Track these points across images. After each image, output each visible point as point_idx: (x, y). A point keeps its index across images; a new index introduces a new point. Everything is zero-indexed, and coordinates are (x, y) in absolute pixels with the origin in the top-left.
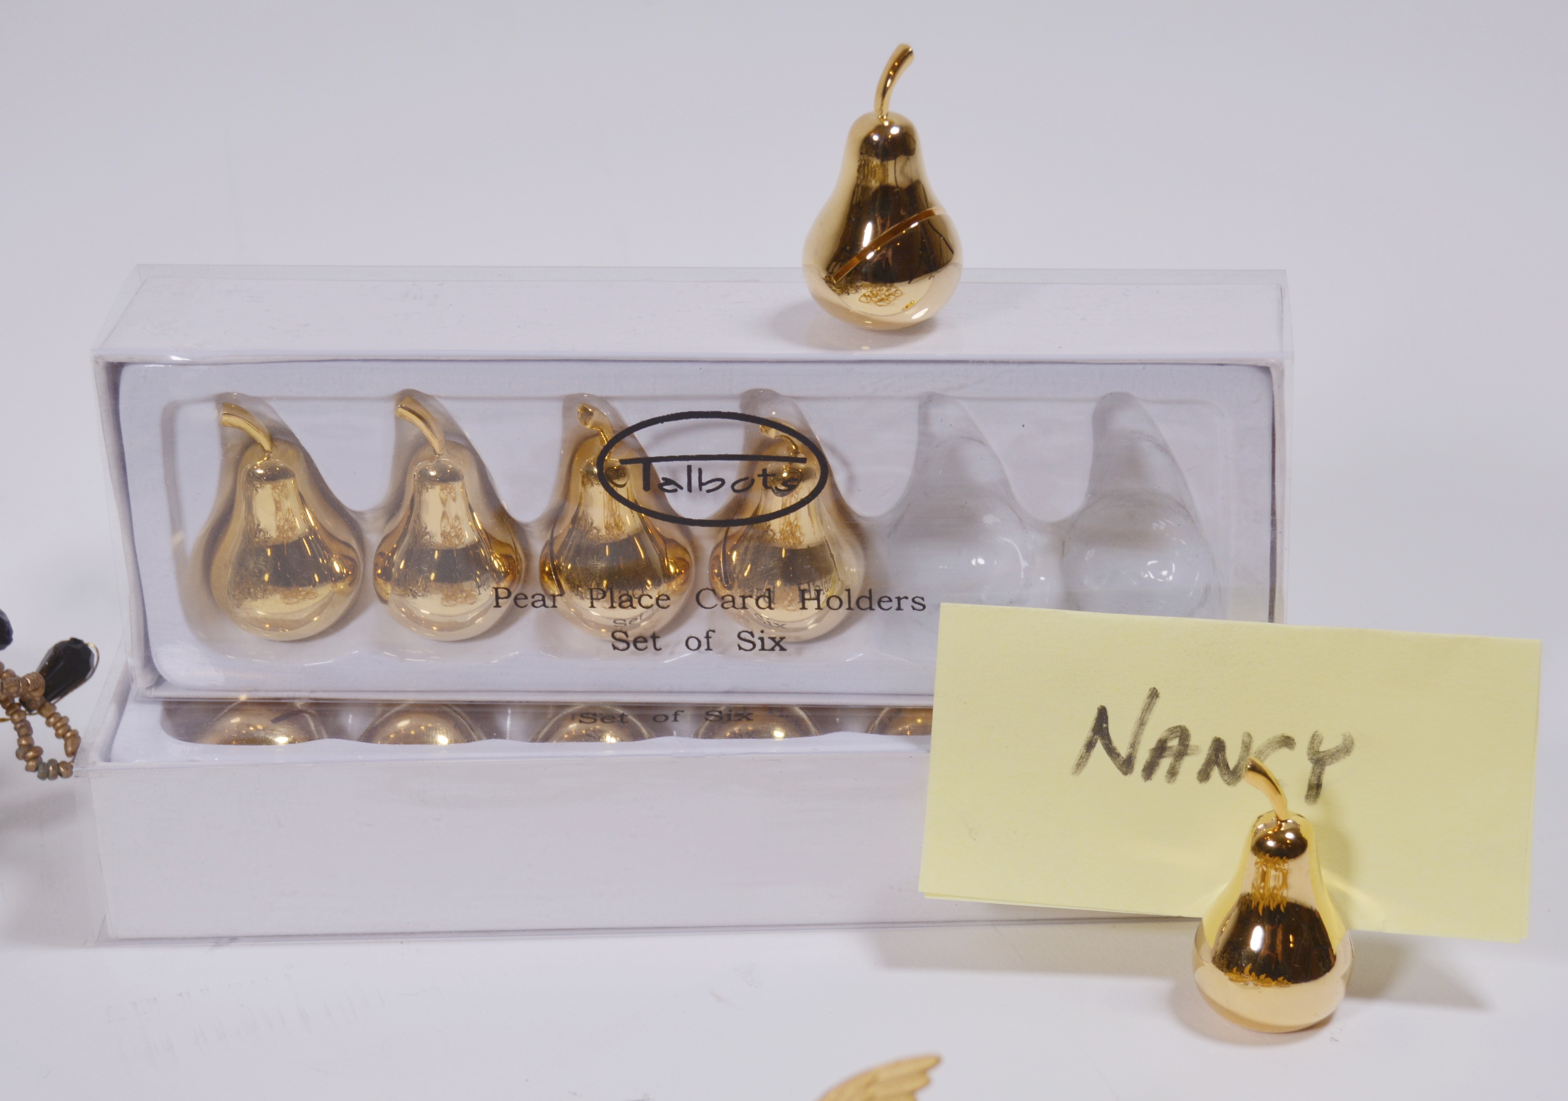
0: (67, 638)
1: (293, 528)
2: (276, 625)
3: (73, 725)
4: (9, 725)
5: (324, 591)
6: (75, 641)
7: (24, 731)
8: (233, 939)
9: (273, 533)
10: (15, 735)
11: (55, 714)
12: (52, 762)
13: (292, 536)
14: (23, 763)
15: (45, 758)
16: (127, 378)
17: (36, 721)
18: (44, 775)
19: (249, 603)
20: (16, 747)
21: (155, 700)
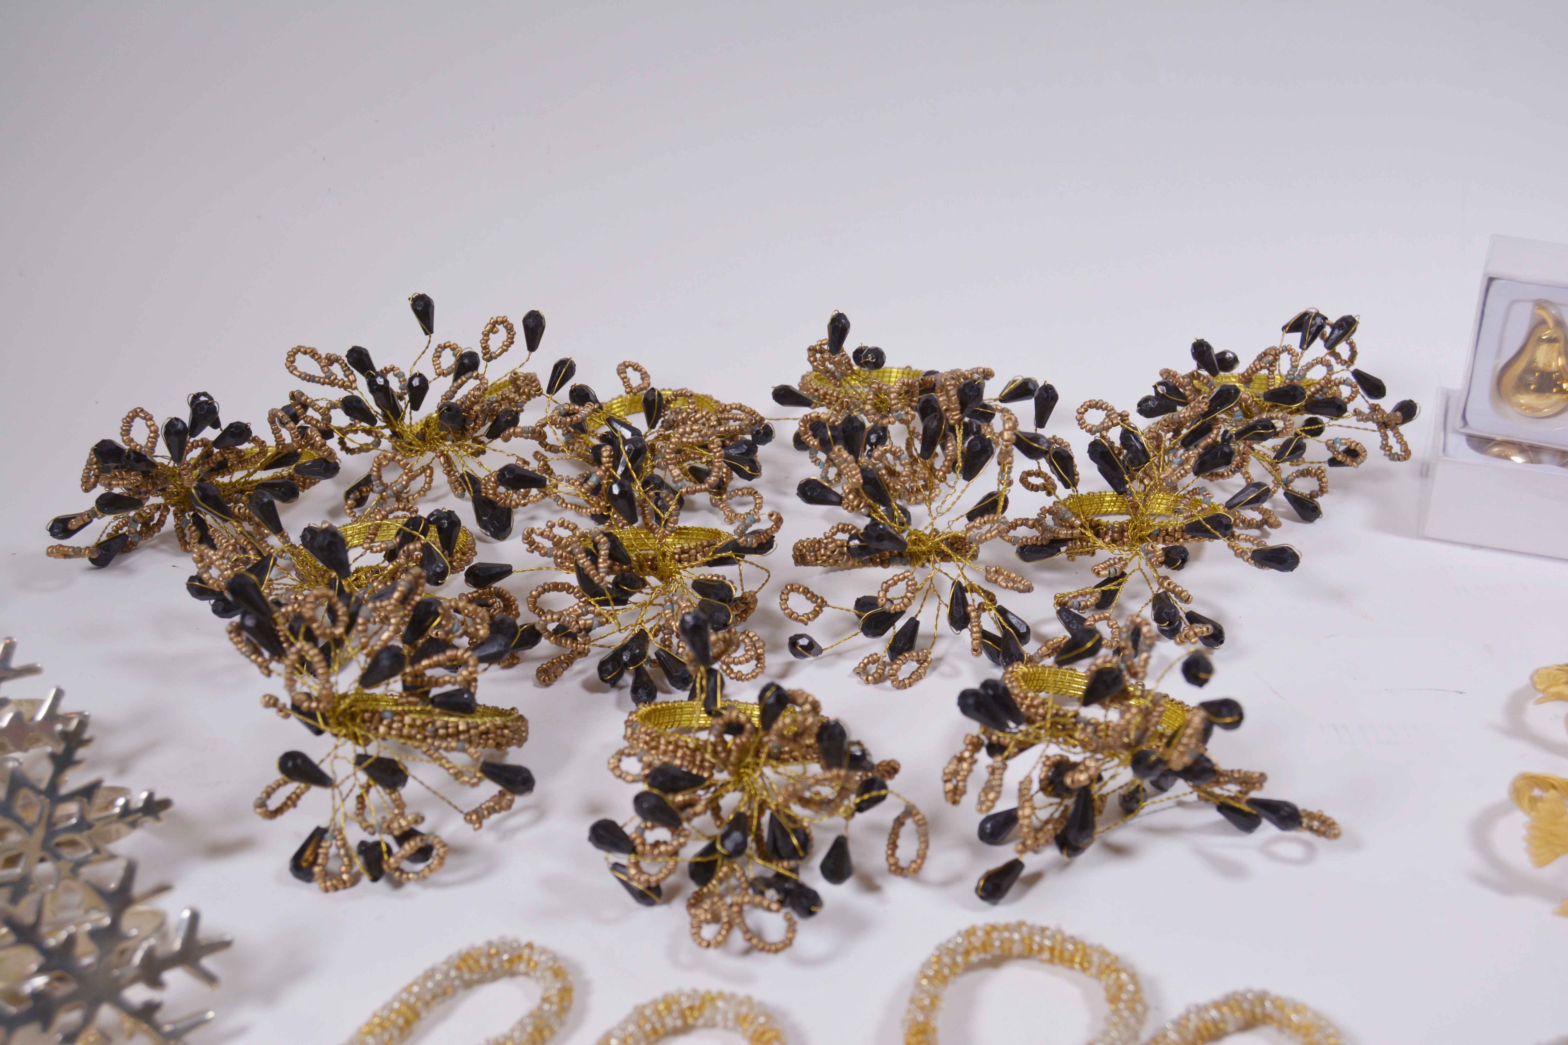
0: (1407, 399)
1: (1550, 366)
2: (1529, 408)
3: (1405, 438)
4: (1378, 434)
5: (1556, 398)
6: (1411, 401)
7: (1385, 437)
8: (1481, 547)
9: (1541, 365)
10: (1380, 439)
11: (1398, 432)
12: (1396, 453)
13: (1550, 370)
14: (1383, 452)
15: (1393, 451)
16: (1495, 286)
17: (1390, 433)
18: (1393, 459)
19: (1519, 396)
20: (1380, 444)
21: (1462, 433)
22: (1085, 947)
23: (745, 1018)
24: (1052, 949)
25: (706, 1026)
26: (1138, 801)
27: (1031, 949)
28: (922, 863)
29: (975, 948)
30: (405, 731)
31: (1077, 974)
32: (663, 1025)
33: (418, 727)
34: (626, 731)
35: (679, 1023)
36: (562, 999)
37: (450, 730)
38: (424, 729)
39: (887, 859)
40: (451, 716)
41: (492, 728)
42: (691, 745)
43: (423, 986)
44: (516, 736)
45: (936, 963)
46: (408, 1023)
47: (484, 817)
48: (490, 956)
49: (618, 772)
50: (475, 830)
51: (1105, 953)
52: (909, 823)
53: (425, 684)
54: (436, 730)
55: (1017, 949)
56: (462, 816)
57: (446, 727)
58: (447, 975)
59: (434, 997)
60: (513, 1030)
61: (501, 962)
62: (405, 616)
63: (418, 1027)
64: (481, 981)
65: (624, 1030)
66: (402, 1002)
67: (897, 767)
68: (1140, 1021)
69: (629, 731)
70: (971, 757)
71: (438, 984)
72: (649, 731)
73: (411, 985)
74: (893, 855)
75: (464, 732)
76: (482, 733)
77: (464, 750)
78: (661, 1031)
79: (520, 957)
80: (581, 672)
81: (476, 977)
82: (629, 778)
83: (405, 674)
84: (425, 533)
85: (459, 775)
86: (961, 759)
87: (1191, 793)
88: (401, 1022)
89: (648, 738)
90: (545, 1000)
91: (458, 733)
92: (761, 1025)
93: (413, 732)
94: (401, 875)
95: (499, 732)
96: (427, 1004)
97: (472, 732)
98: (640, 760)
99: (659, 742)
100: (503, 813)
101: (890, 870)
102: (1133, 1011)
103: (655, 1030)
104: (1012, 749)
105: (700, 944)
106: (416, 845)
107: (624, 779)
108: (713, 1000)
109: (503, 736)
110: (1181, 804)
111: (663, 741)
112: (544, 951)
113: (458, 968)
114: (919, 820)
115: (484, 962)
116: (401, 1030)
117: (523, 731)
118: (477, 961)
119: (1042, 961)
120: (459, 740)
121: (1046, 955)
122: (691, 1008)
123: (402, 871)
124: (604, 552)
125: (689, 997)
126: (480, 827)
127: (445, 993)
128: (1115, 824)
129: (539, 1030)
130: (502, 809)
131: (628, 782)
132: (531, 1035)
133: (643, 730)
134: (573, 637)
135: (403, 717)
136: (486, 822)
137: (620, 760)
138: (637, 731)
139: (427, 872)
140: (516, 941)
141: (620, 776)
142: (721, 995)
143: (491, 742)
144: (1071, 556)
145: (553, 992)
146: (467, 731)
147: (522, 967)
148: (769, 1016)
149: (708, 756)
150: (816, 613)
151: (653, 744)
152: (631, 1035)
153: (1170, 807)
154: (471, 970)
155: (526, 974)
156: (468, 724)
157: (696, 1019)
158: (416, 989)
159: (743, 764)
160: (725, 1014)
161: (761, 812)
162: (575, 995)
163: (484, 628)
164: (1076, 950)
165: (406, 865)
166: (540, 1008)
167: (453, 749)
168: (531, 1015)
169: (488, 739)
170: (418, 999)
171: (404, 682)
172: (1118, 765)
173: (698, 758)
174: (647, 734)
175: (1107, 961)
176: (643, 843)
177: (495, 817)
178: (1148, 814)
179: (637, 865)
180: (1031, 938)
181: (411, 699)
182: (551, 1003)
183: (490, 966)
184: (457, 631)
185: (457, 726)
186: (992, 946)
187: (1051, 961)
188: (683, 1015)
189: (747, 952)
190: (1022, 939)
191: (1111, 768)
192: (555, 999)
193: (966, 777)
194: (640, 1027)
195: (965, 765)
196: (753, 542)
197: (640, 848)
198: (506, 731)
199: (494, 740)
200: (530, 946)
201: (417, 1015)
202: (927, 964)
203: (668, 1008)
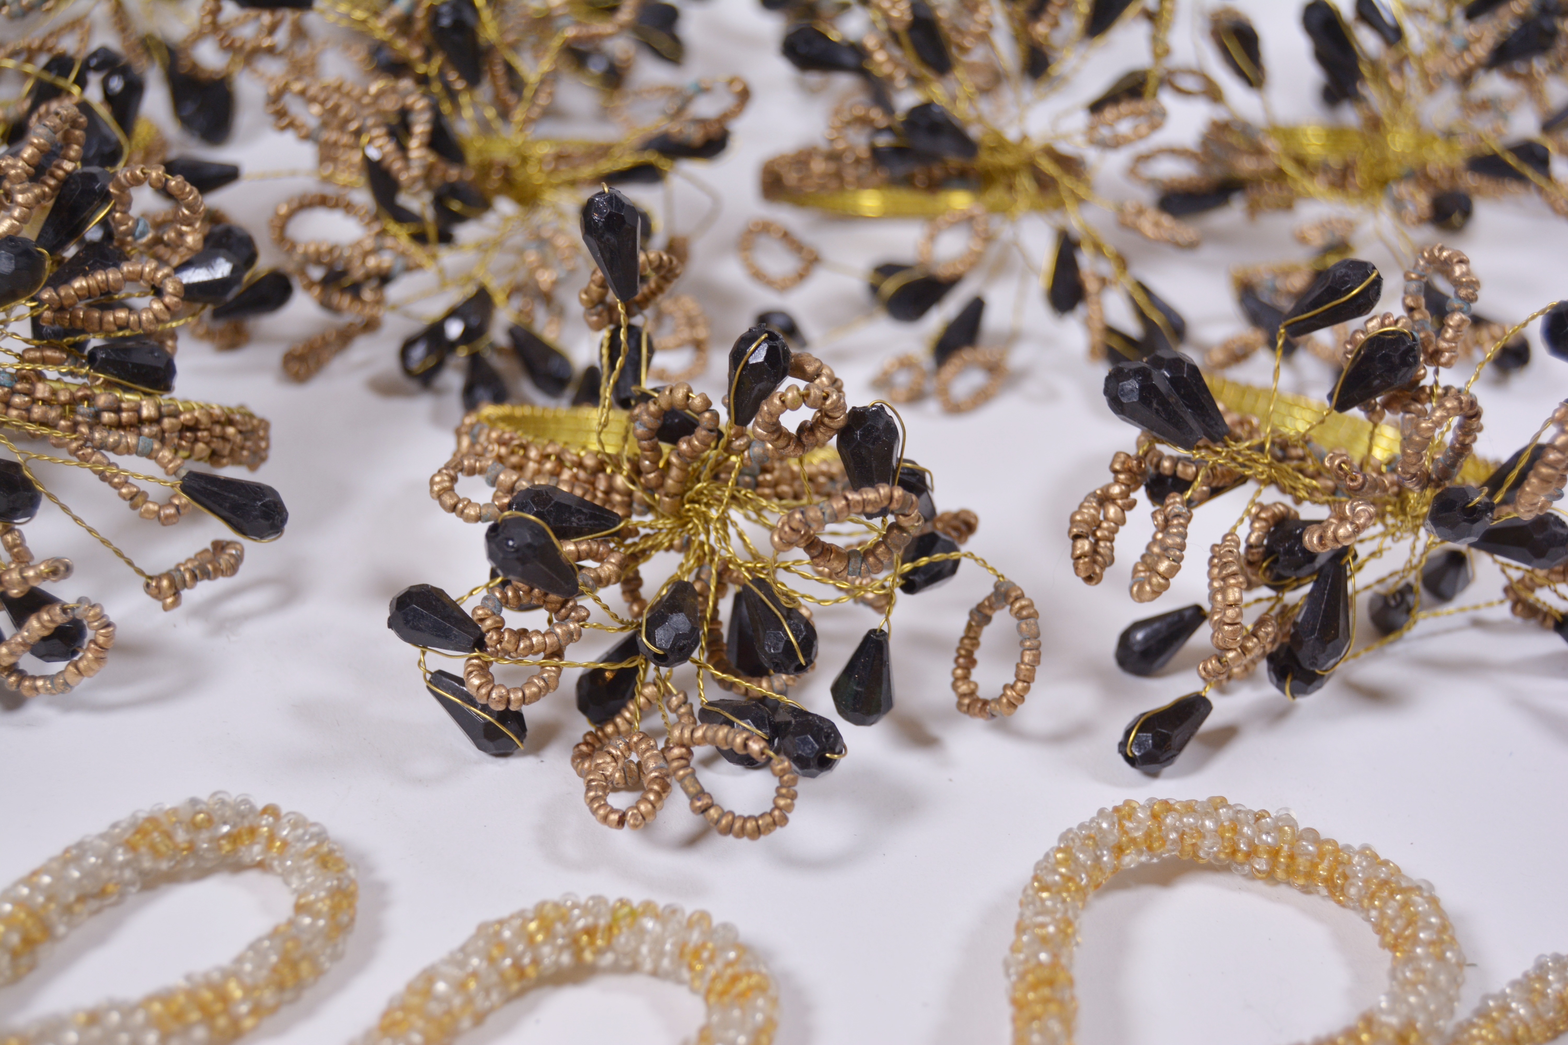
22: (1337, 850)
23: (697, 953)
24: (1274, 853)
25: (616, 969)
26: (1409, 610)
27: (1235, 851)
28: (1027, 689)
29: (1133, 841)
30: (37, 411)
31: (1320, 902)
32: (536, 962)
33: (63, 405)
34: (459, 443)
35: (566, 959)
36: (335, 910)
37: (125, 415)
38: (73, 411)
39: (954, 687)
40: (127, 390)
41: (204, 420)
42: (590, 462)
43: (59, 877)
44: (249, 444)
45: (1064, 862)
46: (29, 943)
47: (185, 585)
48: (195, 827)
49: (449, 500)
50: (166, 608)
51: (1374, 860)
52: (1002, 618)
53: (79, 324)
54: (97, 415)
55: (1209, 848)
56: (142, 580)
57: (118, 410)
58: (107, 860)
59: (82, 898)
60: (240, 960)
61: (215, 841)
62: (44, 195)
63: (46, 953)
64: (173, 877)
65: (462, 964)
66: (19, 903)
67: (972, 521)
68: (1456, 982)
69: (466, 442)
70: (1125, 495)
71: (89, 874)
72: (507, 436)
73: (35, 873)
74: (966, 677)
75: (151, 421)
76: (186, 428)
77: (150, 454)
78: (531, 972)
79: (253, 831)
80: (364, 364)
81: (164, 866)
82: (472, 511)
83: (42, 302)
84: (82, 82)
85: (139, 499)
86: (1104, 499)
87: (1501, 602)
88: (15, 939)
89: (503, 450)
90: (300, 909)
91: (139, 422)
92: (729, 964)
93: (53, 414)
94: (19, 684)
95: (218, 429)
96: (68, 910)
97: (167, 422)
98: (493, 482)
99: (526, 457)
100: (222, 583)
101: (959, 705)
102: (1441, 958)
103: (519, 970)
104: (1199, 487)
105: (605, 819)
106: (52, 621)
107: (461, 514)
108: (634, 914)
109: (224, 438)
110: (1478, 624)
111: (533, 453)
112: (299, 822)
113: (130, 846)
114: (1022, 608)
115: (181, 836)
116: (15, 955)
117: (262, 439)
118: (168, 836)
119: (1253, 876)
120: (140, 434)
121: (1261, 864)
122: (590, 931)
123: (22, 675)
124: (421, 127)
125: (585, 910)
126: (176, 603)
127: (102, 894)
128: (1367, 649)
129: (290, 962)
130: (218, 572)
131: (468, 519)
132: (274, 970)
133: (494, 435)
134: (355, 289)
135: (33, 384)
136: (186, 594)
137: (454, 479)
138: (482, 439)
139: (71, 677)
140: (246, 801)
141: (453, 508)
142: (648, 908)
143: (201, 446)
144: (1254, 210)
145: (319, 897)
146: (156, 421)
147: (256, 851)
148: (743, 949)
149: (620, 481)
150: (802, 276)
151: (514, 459)
152: (475, 974)
153: (1460, 629)
154: (154, 849)
155: (261, 866)
156: (159, 407)
157: (599, 952)
158: (46, 880)
159: (689, 494)
160: (658, 942)
161: (721, 588)
162: (361, 903)
163: (195, 231)
164: (1321, 855)
165: (29, 663)
166: (291, 923)
167: (129, 450)
168: (274, 934)
169: (196, 440)
170: (50, 899)
171: (36, 322)
172: (1384, 535)
173: (602, 484)
174: (501, 442)
175: (1383, 873)
176: (498, 628)
177: (204, 590)
178: (1421, 637)
179: (484, 669)
180: (1235, 829)
181: (49, 353)
182: (316, 915)
183: (192, 848)
184: (143, 234)
185: (137, 410)
186: (1164, 840)
187: (1270, 877)
188: (574, 945)
189: (692, 841)
190: (1219, 832)
191: (1373, 538)
192: (323, 907)
193: (1114, 531)
194: (492, 961)
195: (1112, 511)
196: (695, 135)
197: (491, 637)
198: (231, 430)
199: (207, 444)
200: (271, 810)
201: (48, 931)
202: (1044, 866)
203: (547, 928)
